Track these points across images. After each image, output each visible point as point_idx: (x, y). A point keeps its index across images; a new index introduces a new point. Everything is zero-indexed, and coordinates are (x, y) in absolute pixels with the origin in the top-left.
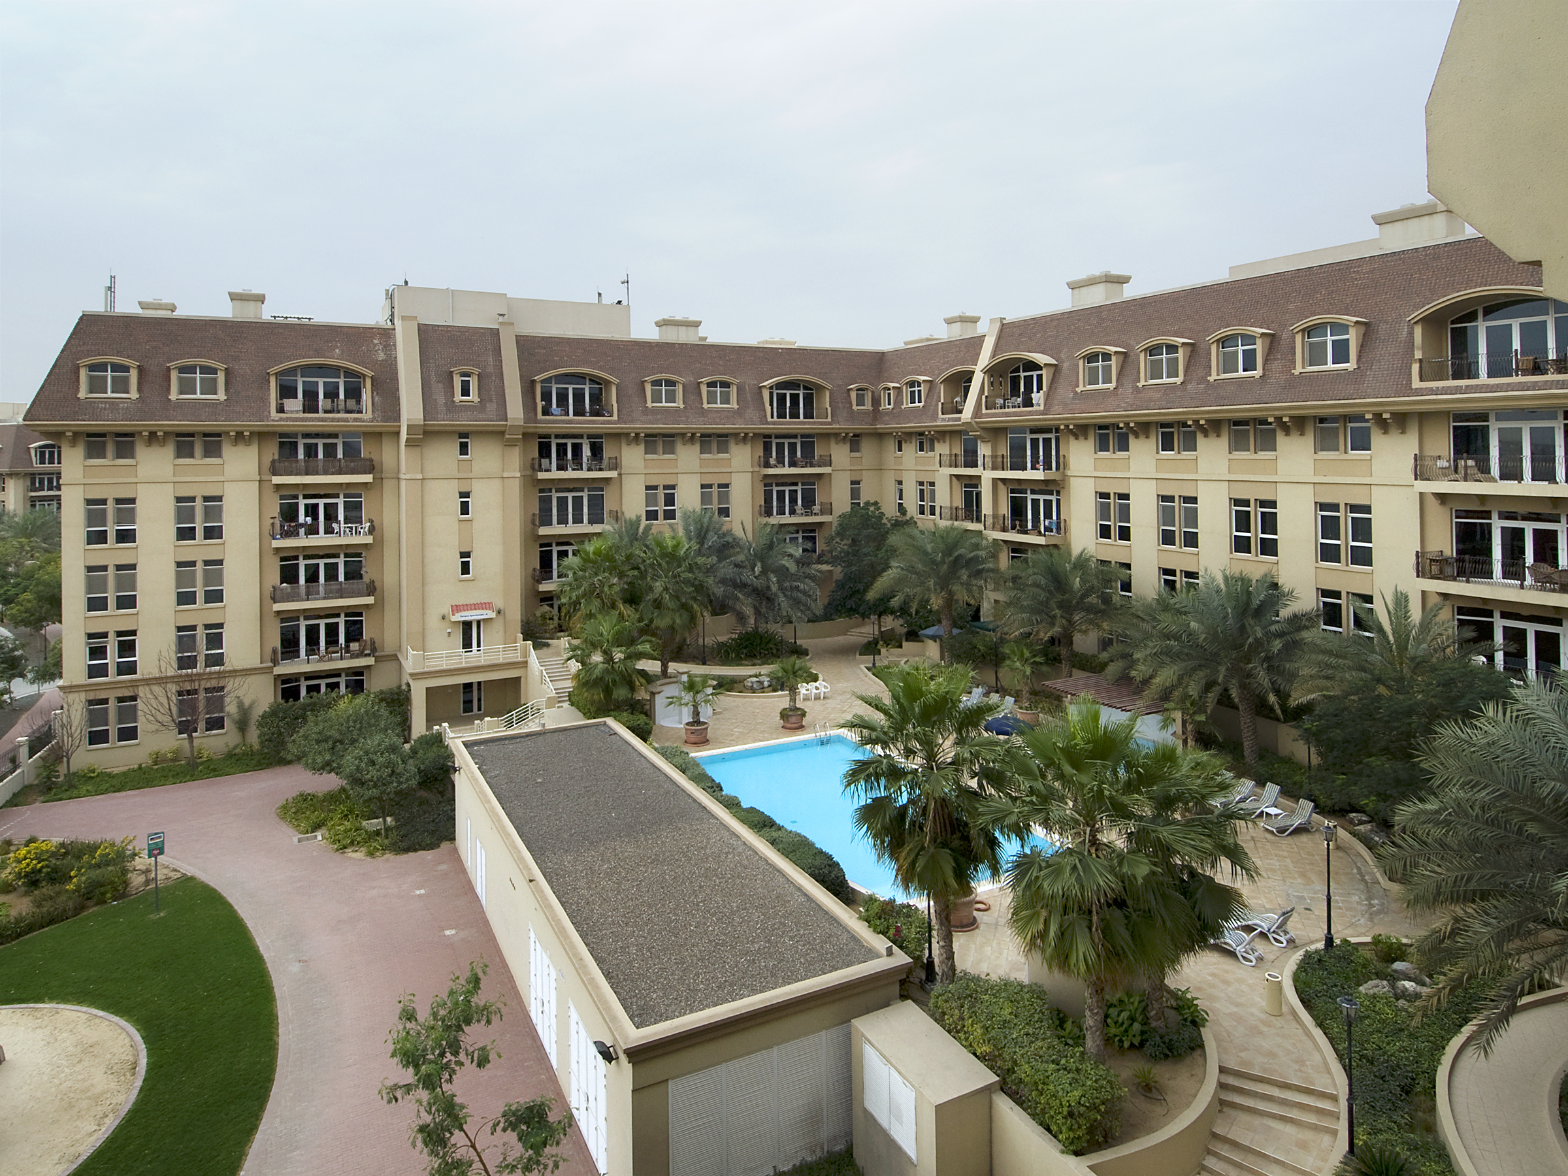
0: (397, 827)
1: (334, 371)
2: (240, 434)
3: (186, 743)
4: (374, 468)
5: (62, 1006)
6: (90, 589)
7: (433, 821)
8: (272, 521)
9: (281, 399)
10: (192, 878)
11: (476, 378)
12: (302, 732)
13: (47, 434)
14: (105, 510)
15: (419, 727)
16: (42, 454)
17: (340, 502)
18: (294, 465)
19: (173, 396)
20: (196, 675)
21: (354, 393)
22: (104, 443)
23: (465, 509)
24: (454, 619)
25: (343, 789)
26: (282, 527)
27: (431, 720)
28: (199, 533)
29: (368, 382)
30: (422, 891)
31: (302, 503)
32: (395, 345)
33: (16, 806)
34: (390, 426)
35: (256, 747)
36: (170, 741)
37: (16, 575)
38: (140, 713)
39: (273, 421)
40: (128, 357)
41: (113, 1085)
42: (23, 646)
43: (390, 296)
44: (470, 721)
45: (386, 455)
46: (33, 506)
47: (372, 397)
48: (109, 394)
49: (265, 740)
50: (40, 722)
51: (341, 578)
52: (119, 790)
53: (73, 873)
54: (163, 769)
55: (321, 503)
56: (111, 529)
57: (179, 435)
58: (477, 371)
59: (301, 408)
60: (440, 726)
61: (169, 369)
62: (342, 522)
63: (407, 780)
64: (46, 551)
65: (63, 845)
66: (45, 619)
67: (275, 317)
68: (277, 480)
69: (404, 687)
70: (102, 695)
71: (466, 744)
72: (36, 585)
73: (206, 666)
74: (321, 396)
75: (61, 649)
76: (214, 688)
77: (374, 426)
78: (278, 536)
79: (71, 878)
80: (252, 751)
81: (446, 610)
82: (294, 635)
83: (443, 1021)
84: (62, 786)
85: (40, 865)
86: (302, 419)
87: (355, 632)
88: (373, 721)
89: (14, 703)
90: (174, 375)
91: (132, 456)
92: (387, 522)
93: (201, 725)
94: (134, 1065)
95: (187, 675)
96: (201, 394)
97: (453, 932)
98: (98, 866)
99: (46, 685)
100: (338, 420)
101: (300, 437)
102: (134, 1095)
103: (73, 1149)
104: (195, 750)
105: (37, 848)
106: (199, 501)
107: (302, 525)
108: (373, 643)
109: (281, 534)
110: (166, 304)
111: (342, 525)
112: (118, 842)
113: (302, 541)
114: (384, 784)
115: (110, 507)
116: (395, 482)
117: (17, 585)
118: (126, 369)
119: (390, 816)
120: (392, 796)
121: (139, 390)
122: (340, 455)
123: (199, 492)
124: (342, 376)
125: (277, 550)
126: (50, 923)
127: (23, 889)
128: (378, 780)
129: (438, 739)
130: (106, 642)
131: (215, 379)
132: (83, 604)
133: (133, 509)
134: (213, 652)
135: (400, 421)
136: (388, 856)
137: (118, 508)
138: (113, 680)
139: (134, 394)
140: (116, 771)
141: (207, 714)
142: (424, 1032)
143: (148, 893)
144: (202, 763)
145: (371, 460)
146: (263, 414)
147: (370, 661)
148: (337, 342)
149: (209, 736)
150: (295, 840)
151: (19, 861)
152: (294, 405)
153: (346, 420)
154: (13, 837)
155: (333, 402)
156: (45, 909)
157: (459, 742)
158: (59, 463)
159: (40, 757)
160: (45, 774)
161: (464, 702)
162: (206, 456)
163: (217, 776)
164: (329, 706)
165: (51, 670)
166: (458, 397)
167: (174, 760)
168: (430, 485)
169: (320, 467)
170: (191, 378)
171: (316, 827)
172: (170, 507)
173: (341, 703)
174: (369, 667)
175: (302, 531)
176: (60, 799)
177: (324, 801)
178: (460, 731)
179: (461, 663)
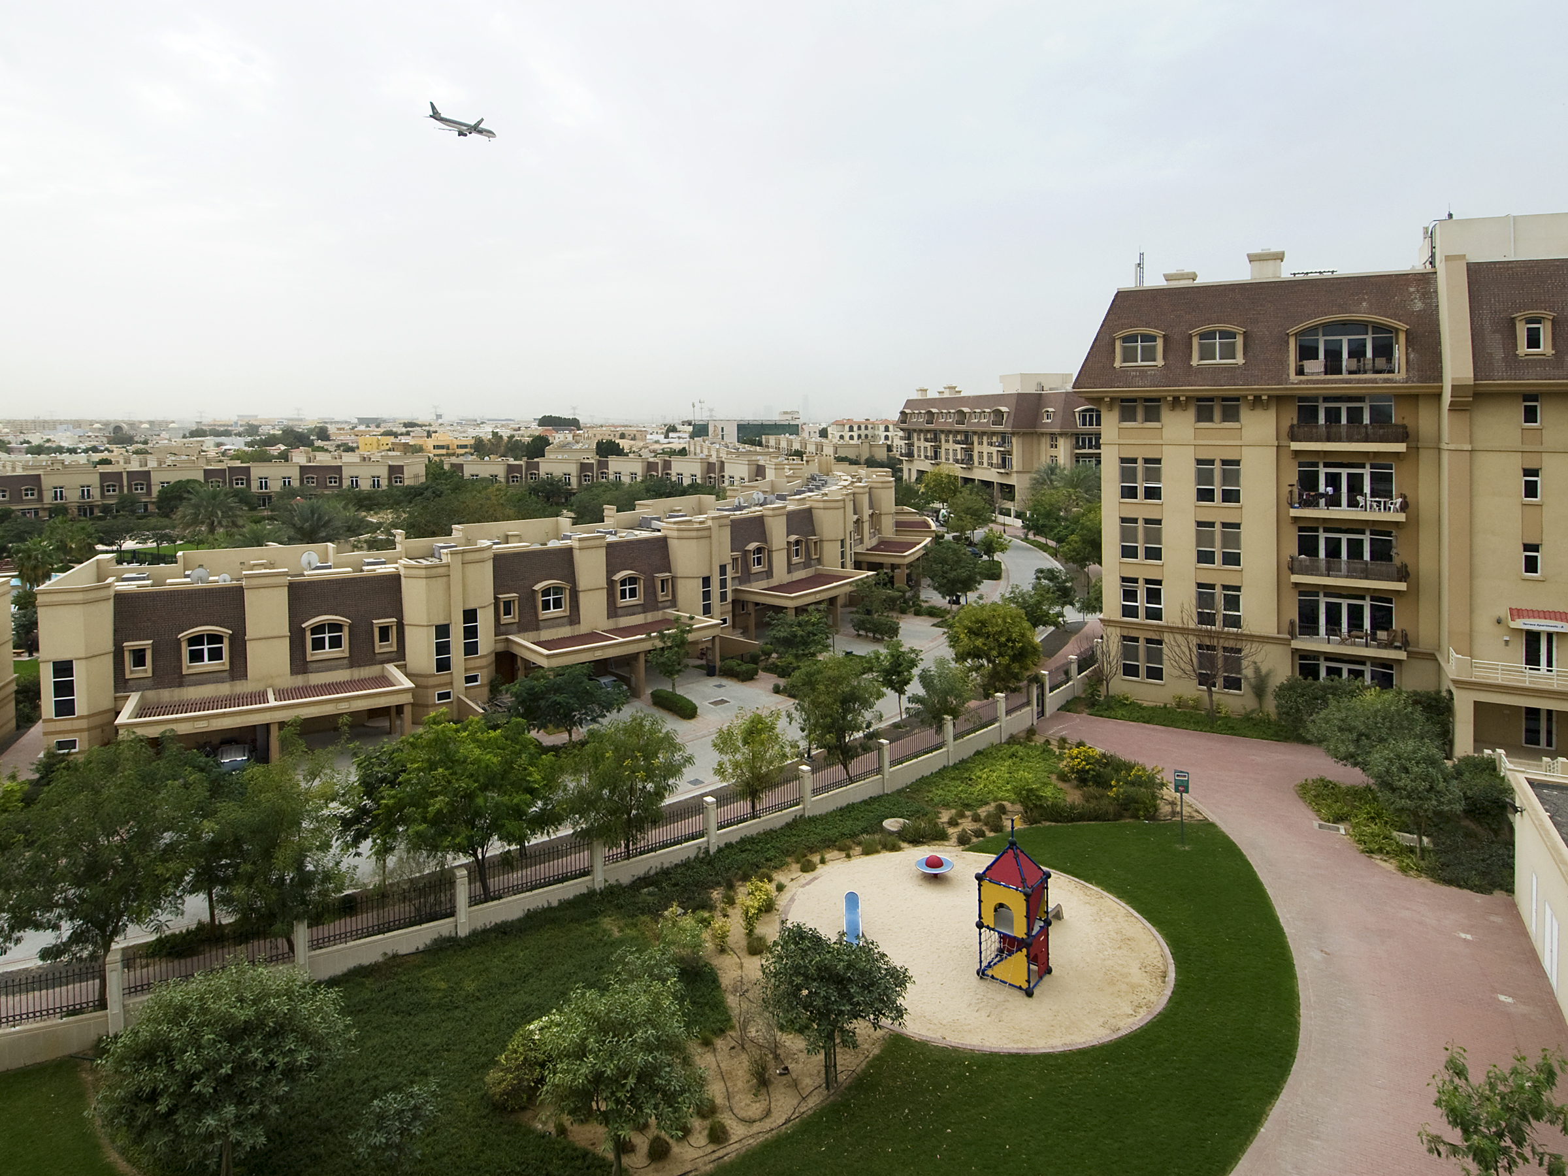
0: (1436, 852)
1: (1362, 326)
2: (1257, 398)
3: (1206, 695)
4: (1407, 437)
5: (1105, 893)
6: (1123, 539)
7: (1483, 860)
8: (1290, 488)
9: (1301, 360)
10: (1213, 825)
11: (1549, 325)
12: (1322, 715)
13: (1090, 400)
14: (1136, 468)
15: (1464, 743)
16: (1084, 417)
17: (1366, 473)
18: (1314, 430)
19: (1195, 362)
20: (1215, 632)
21: (1384, 350)
22: (1135, 407)
23: (1531, 490)
24: (1513, 625)
25: (1368, 789)
26: (1300, 495)
27: (1480, 741)
28: (1218, 495)
29: (1402, 338)
30: (1469, 937)
31: (1322, 472)
32: (1436, 292)
33: (1069, 711)
34: (1428, 387)
35: (1273, 717)
36: (1191, 690)
37: (1066, 519)
38: (1165, 657)
39: (1293, 384)
40: (1156, 328)
41: (1146, 983)
42: (1072, 580)
43: (1430, 235)
44: (1537, 755)
45: (1424, 422)
46: (1078, 461)
47: (1407, 354)
48: (1140, 363)
49: (1283, 712)
50: (1087, 647)
51: (1367, 556)
52: (1148, 722)
53: (1113, 783)
54: (1185, 713)
55: (1344, 472)
56: (1141, 485)
57: (1199, 399)
58: (1550, 315)
59: (1322, 369)
60: (1494, 751)
61: (1190, 337)
62: (1368, 495)
63: (1450, 802)
64: (1088, 501)
65: (1104, 755)
66: (1087, 559)
67: (1294, 274)
68: (1296, 446)
69: (1444, 694)
70: (1134, 634)
71: (1531, 782)
72: (1081, 529)
73: (1225, 625)
74: (1345, 355)
75: (1100, 587)
76: (1232, 649)
77: (1410, 387)
78: (1297, 505)
79: (1111, 787)
80: (1269, 719)
81: (1504, 612)
82: (1313, 610)
83: (1503, 1098)
84: (1102, 705)
85: (1087, 767)
86: (1323, 382)
87: (1382, 619)
88: (1405, 723)
89: (1067, 626)
90: (1195, 342)
91: (1158, 420)
92: (1424, 498)
93: (1220, 682)
94: (1164, 975)
95: (1207, 631)
96: (1220, 359)
97: (1510, 1000)
98: (1133, 784)
99: (1089, 615)
100: (1365, 381)
101: (1321, 400)
102: (1164, 1000)
103: (1114, 1020)
104: (1214, 704)
105: (1085, 752)
106: (1218, 465)
107: (1322, 495)
108: (1405, 636)
109: (1300, 503)
110: (1188, 274)
111: (1368, 498)
112: (1149, 768)
113: (1322, 512)
114: (1420, 798)
115: (1140, 465)
116: (1435, 452)
117: (1066, 527)
118: (1153, 339)
119: (1427, 836)
120: (1430, 814)
121: (1165, 358)
122: (1366, 420)
123: (1218, 455)
124: (1370, 332)
125: (1296, 519)
126: (1096, 818)
127: (1075, 782)
128: (1413, 791)
129: (1491, 767)
130: (1137, 587)
131: (1234, 343)
132: (1119, 551)
133: (1159, 468)
134: (1231, 613)
135: (1442, 381)
136: (1423, 879)
137: (1147, 467)
138: (1142, 622)
139: (1160, 362)
140: (1145, 704)
141: (1226, 672)
142: (1476, 1098)
143: (1175, 823)
144: (1220, 718)
145: (1404, 427)
146: (1281, 377)
147: (1402, 655)
148: (1364, 294)
149: (1227, 694)
150: (1316, 824)
151: (1073, 759)
152: (1315, 367)
153: (1374, 381)
154: (1067, 736)
155: (1359, 361)
156: (1092, 806)
157: (1521, 778)
158: (1099, 424)
159: (1086, 675)
160: (1090, 691)
161: (1527, 731)
162: (1224, 420)
163: (1235, 735)
164: (1352, 694)
165: (1093, 604)
166: (1523, 349)
167: (1195, 708)
168: (1481, 458)
169: (1344, 434)
170: (1210, 343)
171: (1339, 819)
172: (1191, 469)
173: (1368, 694)
174: (1399, 661)
175: (1322, 501)
176: (1101, 716)
177: (1347, 794)
178: (1520, 763)
179: (1525, 682)
